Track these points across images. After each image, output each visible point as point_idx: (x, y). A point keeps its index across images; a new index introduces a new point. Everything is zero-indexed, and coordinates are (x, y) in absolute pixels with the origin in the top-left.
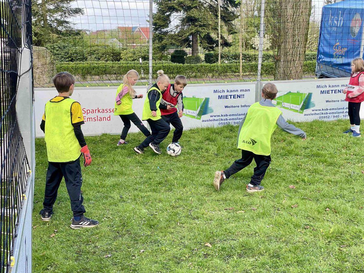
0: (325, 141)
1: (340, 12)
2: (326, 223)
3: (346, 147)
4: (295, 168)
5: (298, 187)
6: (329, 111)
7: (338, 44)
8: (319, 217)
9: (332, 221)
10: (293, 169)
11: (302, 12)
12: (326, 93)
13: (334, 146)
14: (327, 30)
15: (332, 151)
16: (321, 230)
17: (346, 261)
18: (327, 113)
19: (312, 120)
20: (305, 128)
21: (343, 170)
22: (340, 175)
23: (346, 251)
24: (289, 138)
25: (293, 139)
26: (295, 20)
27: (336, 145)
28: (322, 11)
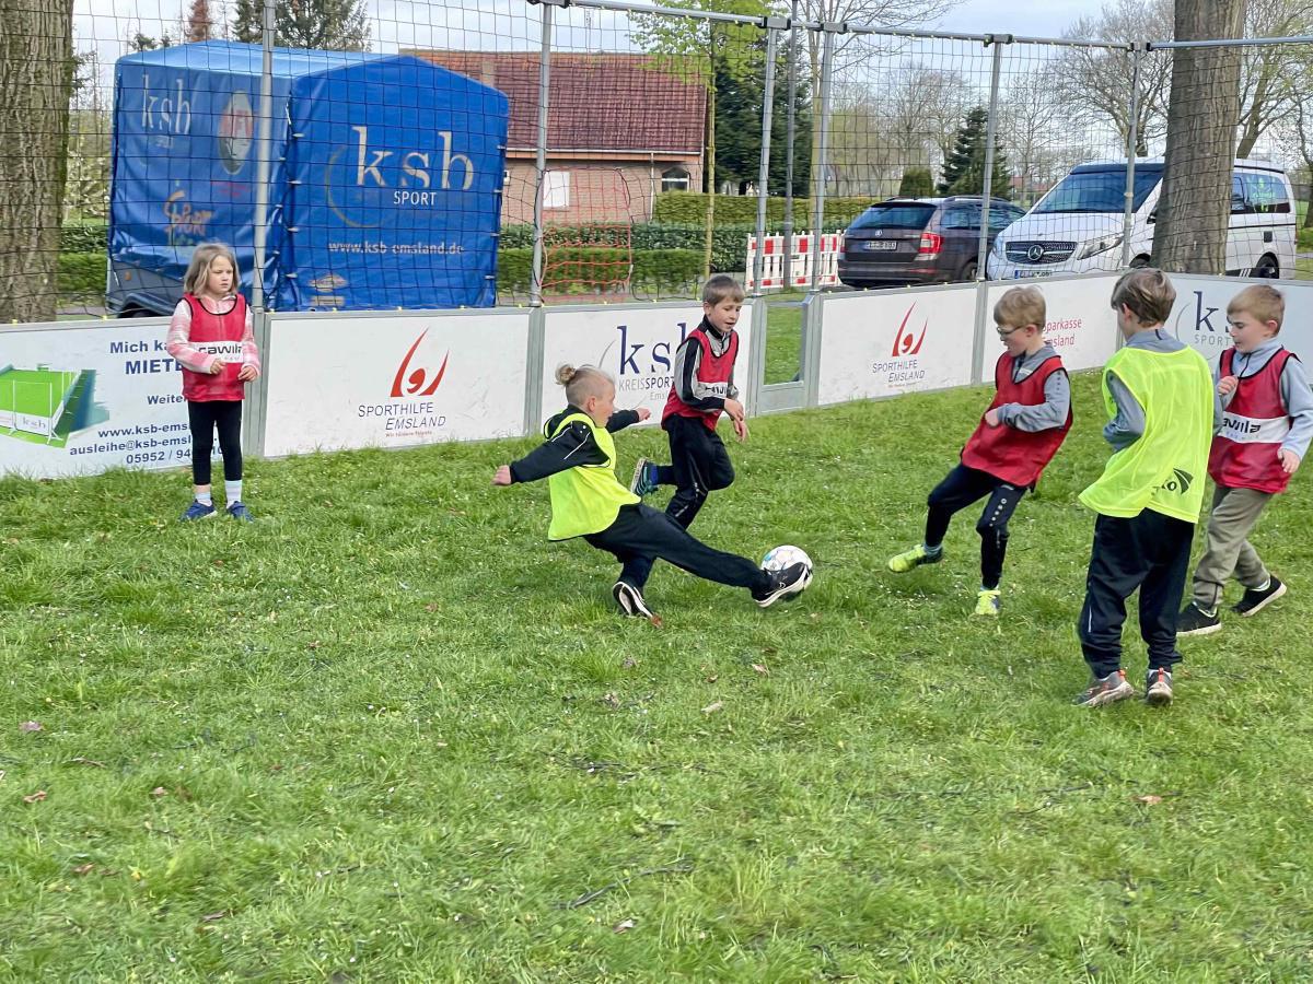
0: (151, 541)
1: (180, 81)
2: (153, 843)
3: (225, 561)
4: (39, 652)
5: (50, 722)
6: (159, 436)
7: (180, 195)
8: (126, 822)
9: (175, 831)
10: (29, 658)
11: (38, 74)
12: (145, 371)
13: (182, 559)
14: (138, 142)
15: (174, 576)
16: (135, 872)
17: (223, 971)
18: (154, 443)
19: (101, 470)
20: (75, 499)
21: (215, 643)
22: (204, 660)
23: (225, 932)
24: (16, 541)
25: (30, 545)
26: (12, 101)
27: (187, 555)
28: (116, 74)
